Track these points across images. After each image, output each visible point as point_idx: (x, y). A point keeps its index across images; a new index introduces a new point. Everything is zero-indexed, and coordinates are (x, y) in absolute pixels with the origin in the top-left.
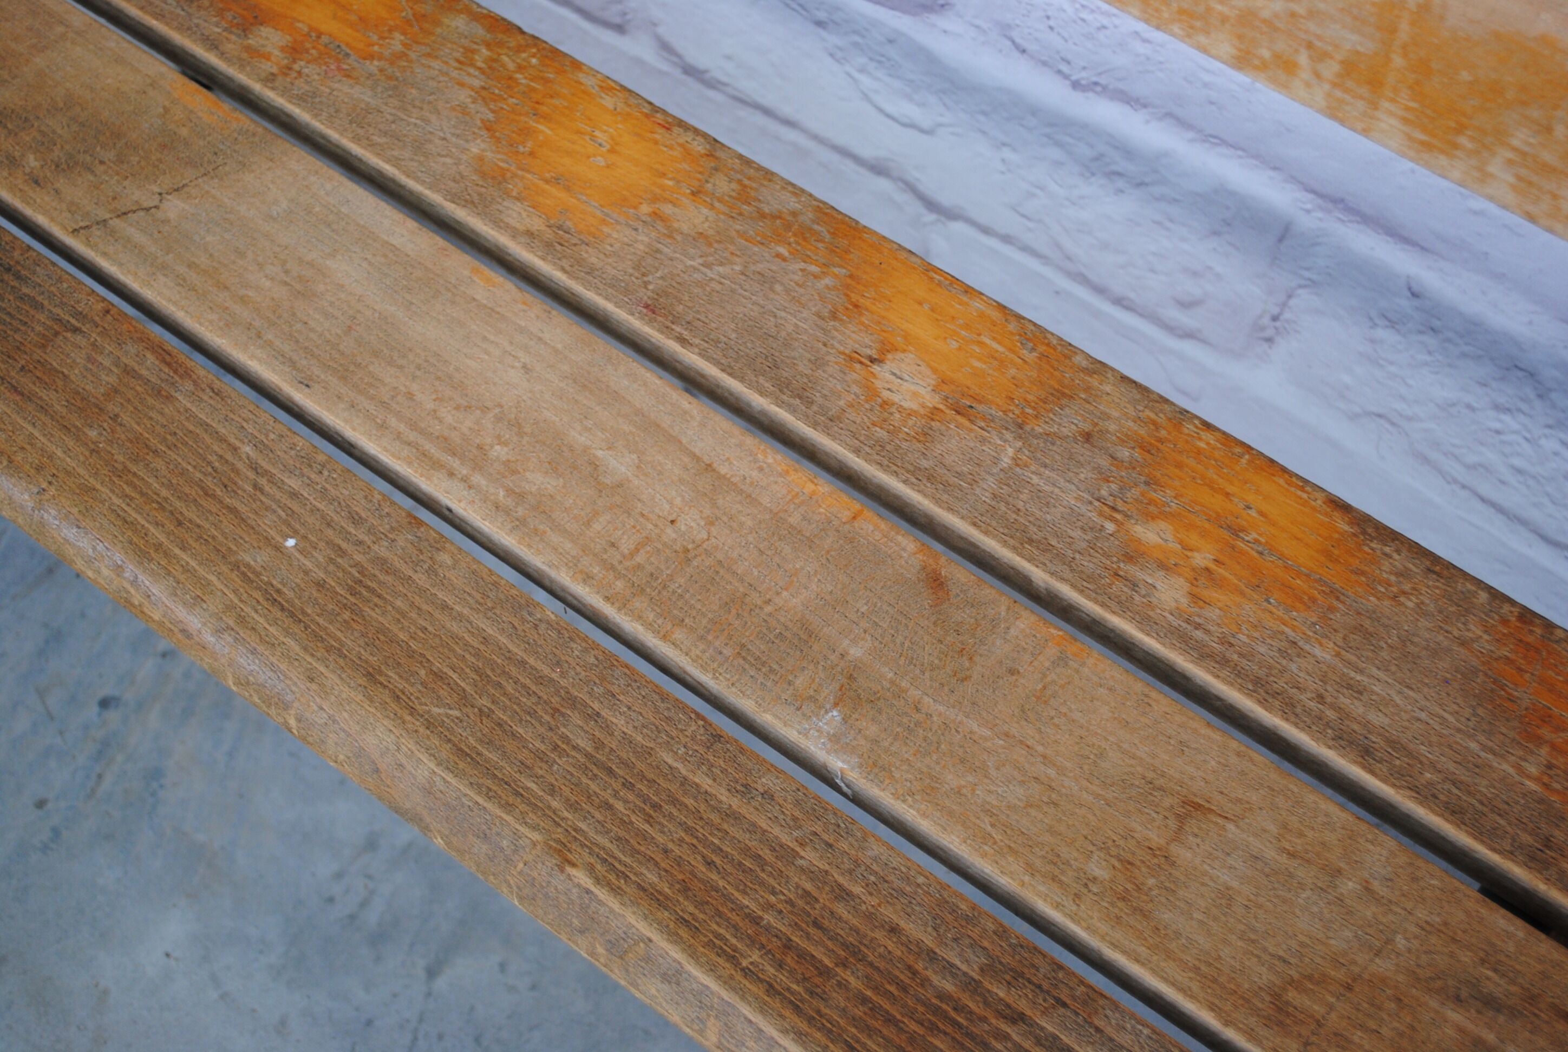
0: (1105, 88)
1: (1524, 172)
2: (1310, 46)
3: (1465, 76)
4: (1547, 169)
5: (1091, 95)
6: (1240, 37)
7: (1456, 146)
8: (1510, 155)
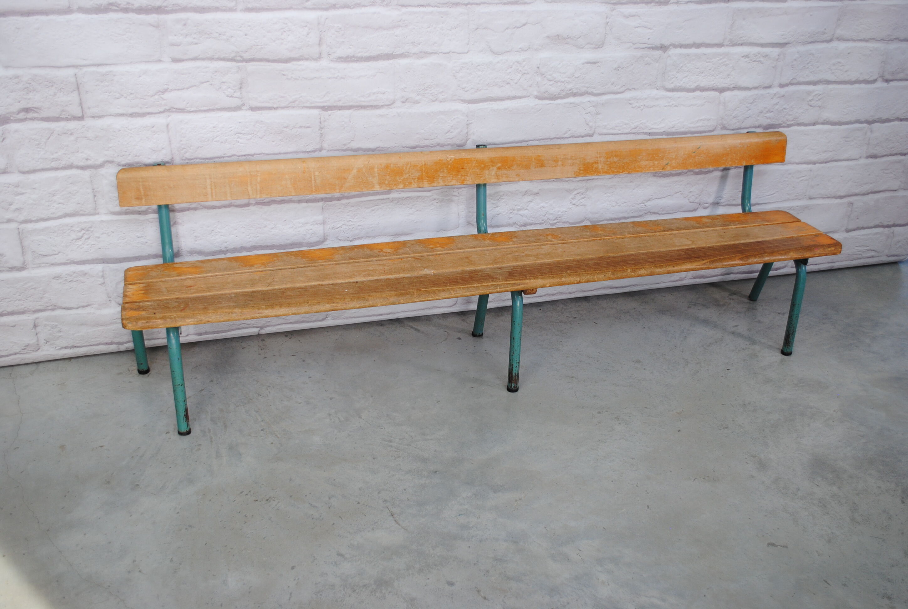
0: (355, 239)
1: (443, 179)
2: (413, 178)
3: (432, 170)
4: (446, 177)
5: (354, 241)
6: (403, 183)
7: (434, 181)
8: (441, 178)
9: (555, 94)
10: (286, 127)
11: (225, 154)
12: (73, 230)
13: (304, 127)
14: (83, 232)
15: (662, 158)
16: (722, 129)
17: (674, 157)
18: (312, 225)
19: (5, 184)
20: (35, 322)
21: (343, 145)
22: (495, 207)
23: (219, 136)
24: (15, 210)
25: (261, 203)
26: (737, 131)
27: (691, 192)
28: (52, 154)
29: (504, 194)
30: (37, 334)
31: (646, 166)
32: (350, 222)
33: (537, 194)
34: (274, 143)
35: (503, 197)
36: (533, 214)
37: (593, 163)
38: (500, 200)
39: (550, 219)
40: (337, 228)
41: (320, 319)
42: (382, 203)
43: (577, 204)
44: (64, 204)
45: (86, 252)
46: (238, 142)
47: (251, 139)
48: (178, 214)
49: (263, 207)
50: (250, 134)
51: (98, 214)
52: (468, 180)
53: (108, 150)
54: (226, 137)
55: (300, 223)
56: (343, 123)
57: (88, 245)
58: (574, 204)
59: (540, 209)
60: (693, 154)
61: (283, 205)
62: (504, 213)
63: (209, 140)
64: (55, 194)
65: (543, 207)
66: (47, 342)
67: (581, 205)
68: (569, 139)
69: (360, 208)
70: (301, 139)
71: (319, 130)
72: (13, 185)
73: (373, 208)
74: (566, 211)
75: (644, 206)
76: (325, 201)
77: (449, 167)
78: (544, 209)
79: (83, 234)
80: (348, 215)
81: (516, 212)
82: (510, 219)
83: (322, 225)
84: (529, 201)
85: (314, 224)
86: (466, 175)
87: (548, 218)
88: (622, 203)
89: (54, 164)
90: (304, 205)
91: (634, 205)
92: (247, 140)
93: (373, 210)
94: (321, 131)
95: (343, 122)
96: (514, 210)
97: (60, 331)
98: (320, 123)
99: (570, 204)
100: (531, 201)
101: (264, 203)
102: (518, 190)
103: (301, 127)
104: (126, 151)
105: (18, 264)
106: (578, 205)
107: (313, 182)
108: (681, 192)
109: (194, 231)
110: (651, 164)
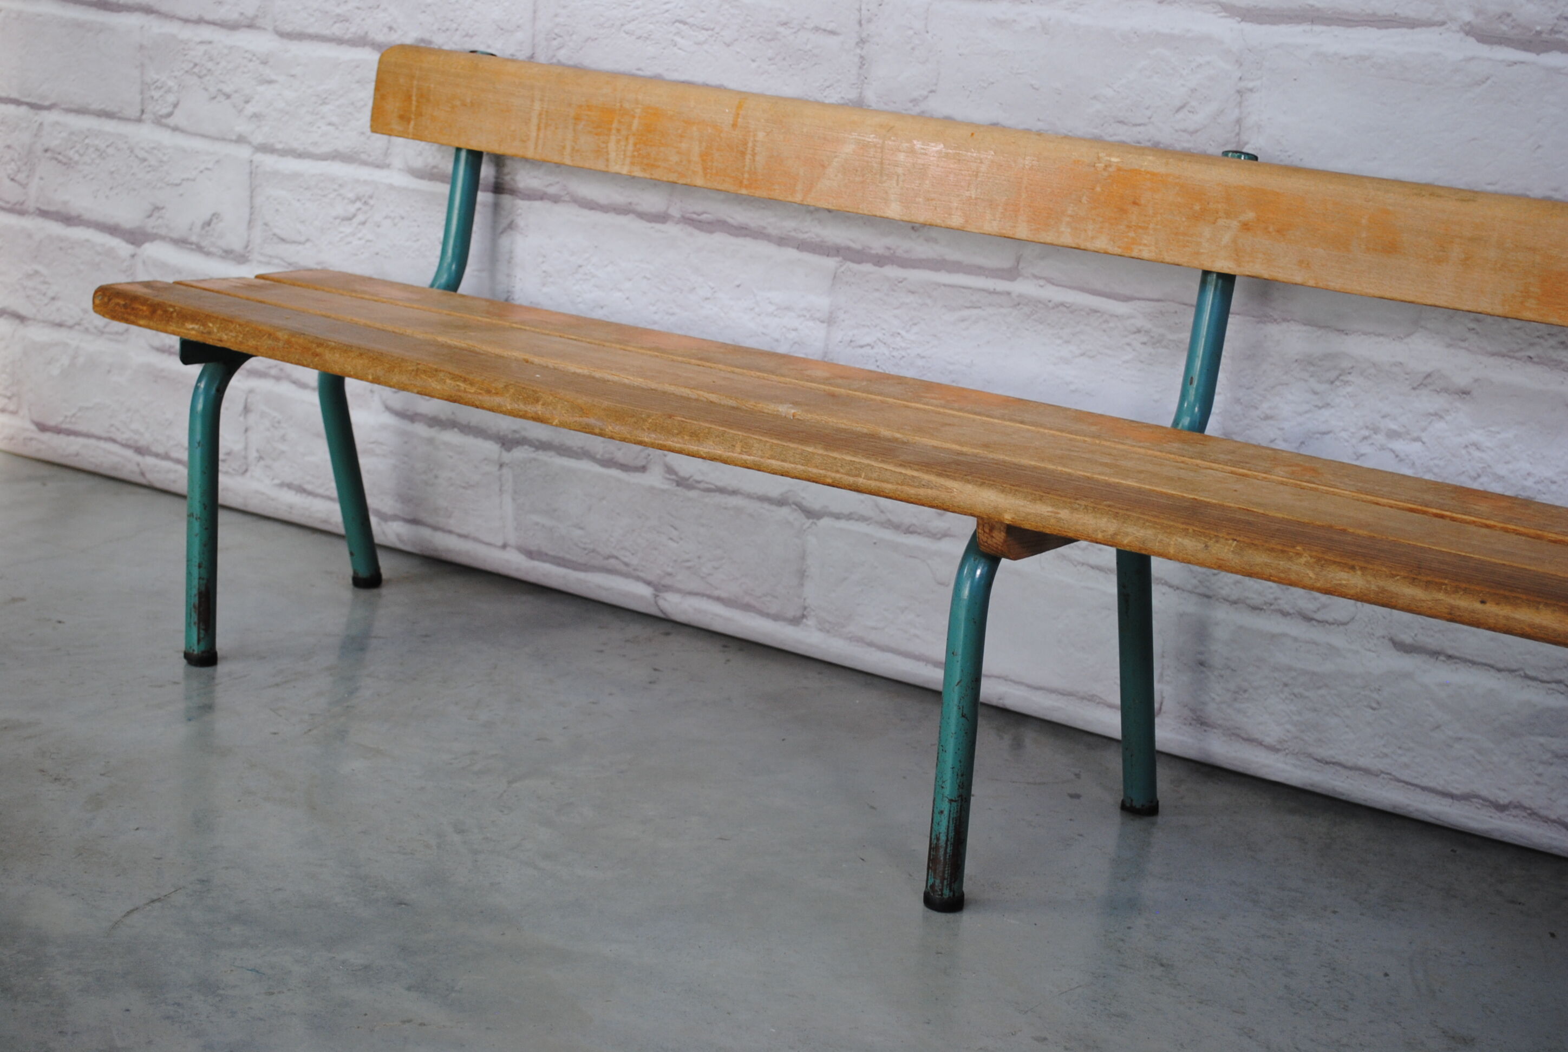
9: (1538, 28)
10: (785, 24)
11: (639, 69)
12: (340, 195)
13: (825, 30)
14: (358, 205)
18: (799, 316)
19: (246, 51)
20: (246, 400)
21: (911, 101)
22: (1316, 406)
23: (637, 18)
24: (252, 117)
25: (692, 220)
28: (339, 5)
29: (1352, 368)
30: (246, 430)
32: (898, 339)
33: (1465, 393)
34: (754, 65)
35: (1349, 378)
36: (1436, 462)
38: (1337, 383)
40: (862, 347)
41: (790, 614)
42: (990, 305)
44: (337, 128)
45: (356, 255)
46: (675, 45)
47: (705, 42)
48: (522, 204)
49: (696, 232)
50: (707, 30)
51: (388, 166)
52: (1145, 245)
53: (424, 12)
54: (652, 27)
55: (770, 303)
56: (911, 32)
57: (360, 239)
59: (1464, 452)
61: (740, 241)
62: (1342, 434)
63: (613, 25)
64: (326, 98)
65: (1477, 446)
66: (261, 458)
69: (929, 301)
70: (816, 64)
71: (857, 44)
72: (258, 58)
73: (966, 313)
74: (1554, 482)
76: (846, 259)
77: (1098, 189)
78: (1477, 454)
79: (359, 209)
80: (896, 317)
81: (1380, 438)
82: (1358, 459)
83: (825, 325)
84: (1432, 411)
85: (804, 316)
86: (1140, 227)
89: (337, 30)
90: (792, 253)
92: (698, 44)
93: (963, 320)
94: (862, 48)
95: (911, 28)
96: (1376, 431)
97: (283, 438)
98: (860, 23)
100: (1437, 415)
101: (700, 222)
102: (1401, 363)
103: (817, 29)
104: (452, 20)
105: (237, 246)
107: (748, 157)
109: (544, 256)
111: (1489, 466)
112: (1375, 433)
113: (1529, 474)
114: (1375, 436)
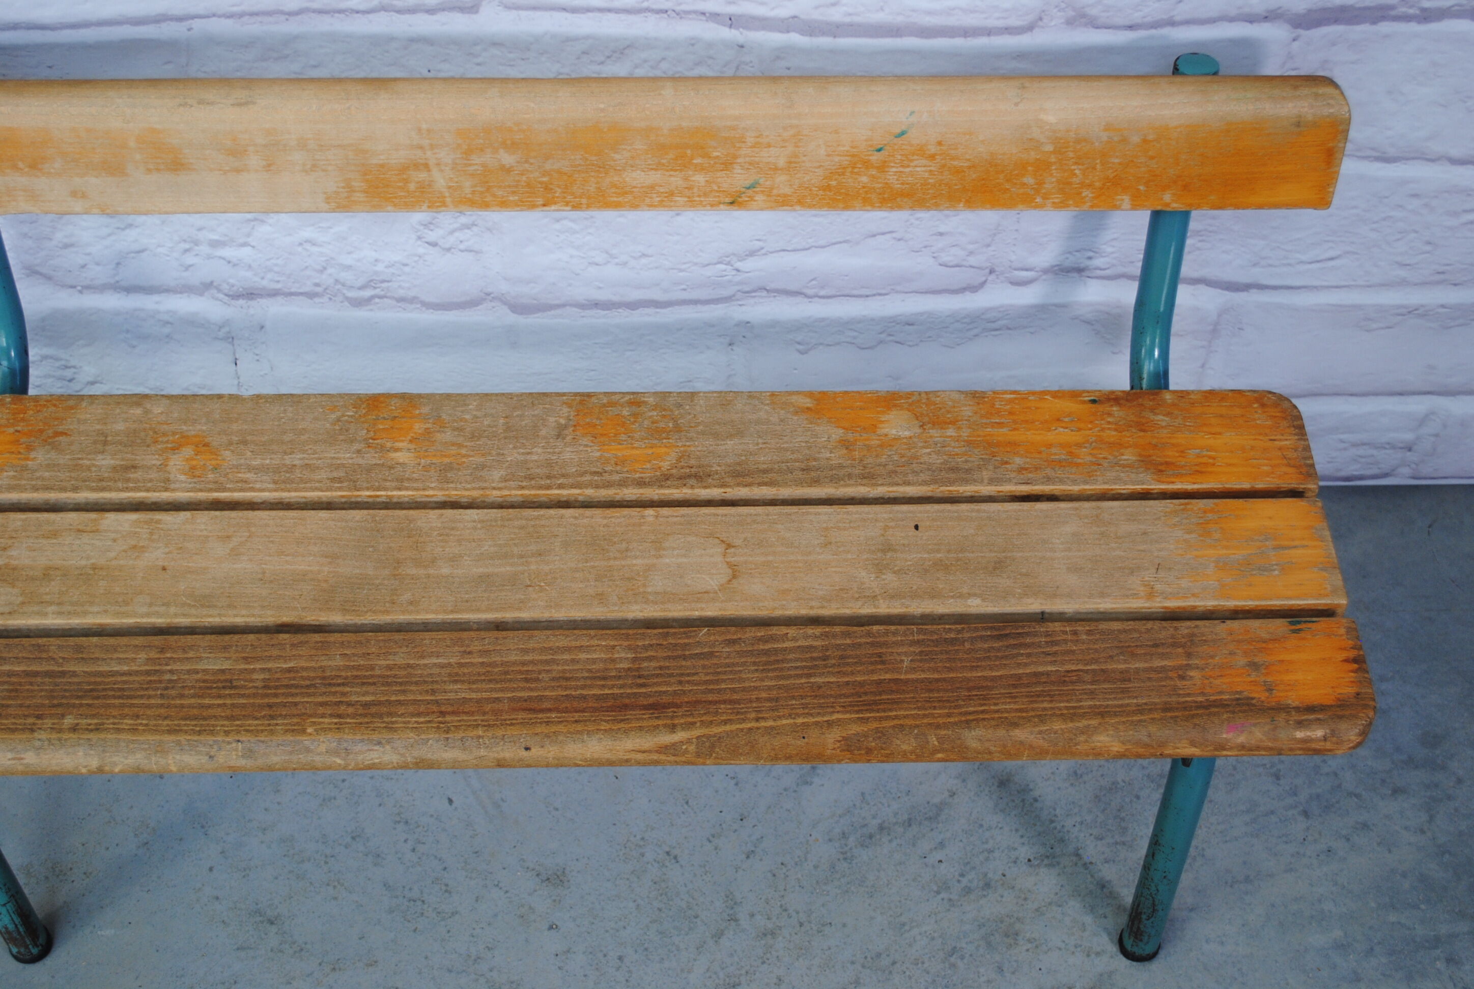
15: (727, 165)
16: (1070, 23)
17: (781, 163)
22: (118, 228)
26: (1153, 32)
27: (941, 234)
31: (652, 187)
36: (273, 261)
37: (404, 169)
39: (343, 285)
43: (447, 246)
58: (434, 244)
59: (300, 249)
60: (875, 158)
62: (160, 250)
65: (313, 243)
67: (462, 251)
68: (371, 16)
75: (734, 272)
78: (315, 249)
81: (204, 249)
82: (187, 270)
84: (249, 218)
87: (337, 281)
88: (634, 258)
91: (684, 267)
96: (196, 243)
99: (419, 243)
100: (258, 221)
106: (449, 250)
108: (894, 235)
110: (676, 180)
111: (332, 258)
112: (197, 245)
113: (376, 260)
114: (196, 248)
